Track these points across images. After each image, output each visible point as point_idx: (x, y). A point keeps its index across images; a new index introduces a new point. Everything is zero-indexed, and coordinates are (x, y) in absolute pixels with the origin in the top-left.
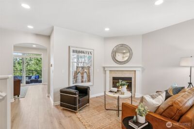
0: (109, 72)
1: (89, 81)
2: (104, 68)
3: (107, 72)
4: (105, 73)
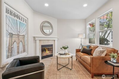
0: (39, 41)
1: (24, 51)
2: (34, 37)
3: (37, 41)
4: (36, 43)
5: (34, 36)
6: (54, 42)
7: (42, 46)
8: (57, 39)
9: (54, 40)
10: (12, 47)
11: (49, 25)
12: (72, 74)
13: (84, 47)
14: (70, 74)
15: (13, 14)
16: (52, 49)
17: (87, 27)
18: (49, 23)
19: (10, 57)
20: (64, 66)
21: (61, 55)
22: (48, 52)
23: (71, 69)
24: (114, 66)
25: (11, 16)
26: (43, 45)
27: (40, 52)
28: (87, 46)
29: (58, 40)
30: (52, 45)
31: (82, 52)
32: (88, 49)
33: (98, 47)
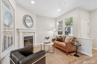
0: (22, 33)
3: (20, 33)
4: (19, 35)
5: (17, 28)
6: (34, 34)
7: (25, 38)
8: (36, 31)
9: (34, 32)
10: (5, 39)
11: (30, 19)
12: (56, 56)
13: (58, 37)
14: (54, 56)
15: (6, 4)
16: (32, 40)
17: (57, 24)
18: (30, 17)
19: (4, 50)
20: (47, 52)
21: (47, 44)
22: (30, 43)
23: (53, 53)
24: (77, 46)
25: (4, 5)
26: (25, 36)
27: (23, 44)
28: (59, 37)
29: (36, 33)
30: (32, 37)
31: (57, 41)
32: (60, 38)
33: (66, 37)
